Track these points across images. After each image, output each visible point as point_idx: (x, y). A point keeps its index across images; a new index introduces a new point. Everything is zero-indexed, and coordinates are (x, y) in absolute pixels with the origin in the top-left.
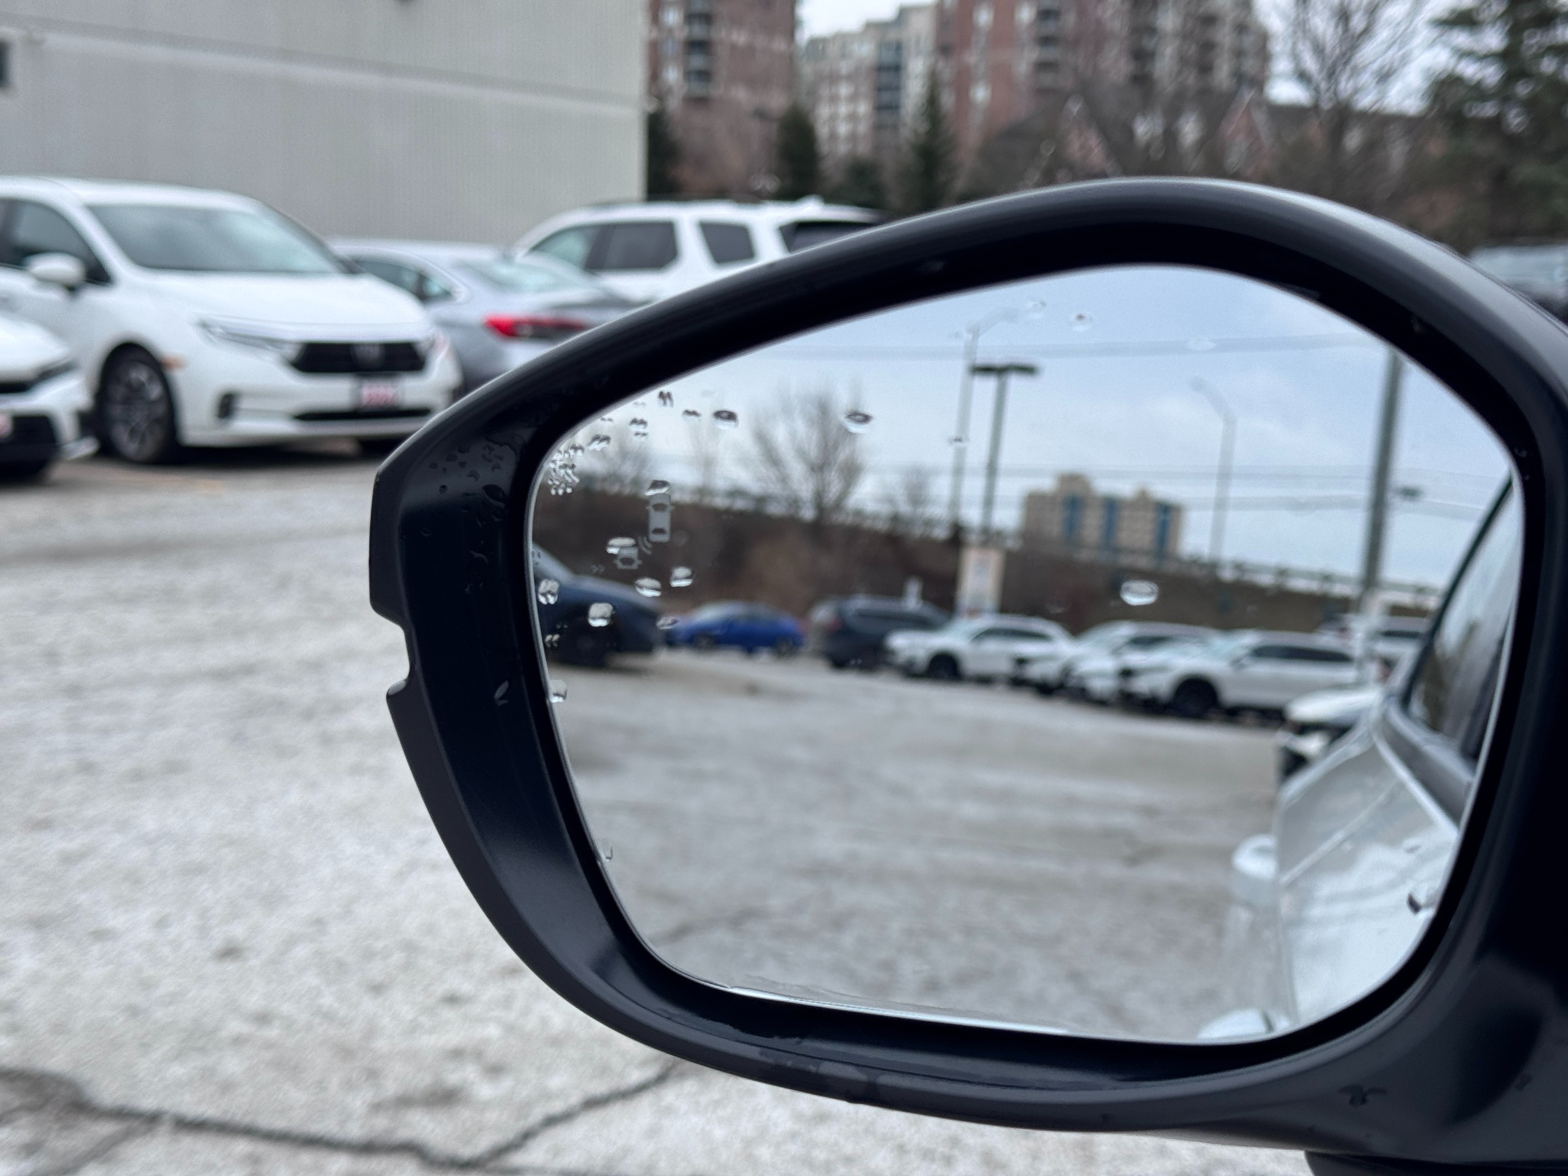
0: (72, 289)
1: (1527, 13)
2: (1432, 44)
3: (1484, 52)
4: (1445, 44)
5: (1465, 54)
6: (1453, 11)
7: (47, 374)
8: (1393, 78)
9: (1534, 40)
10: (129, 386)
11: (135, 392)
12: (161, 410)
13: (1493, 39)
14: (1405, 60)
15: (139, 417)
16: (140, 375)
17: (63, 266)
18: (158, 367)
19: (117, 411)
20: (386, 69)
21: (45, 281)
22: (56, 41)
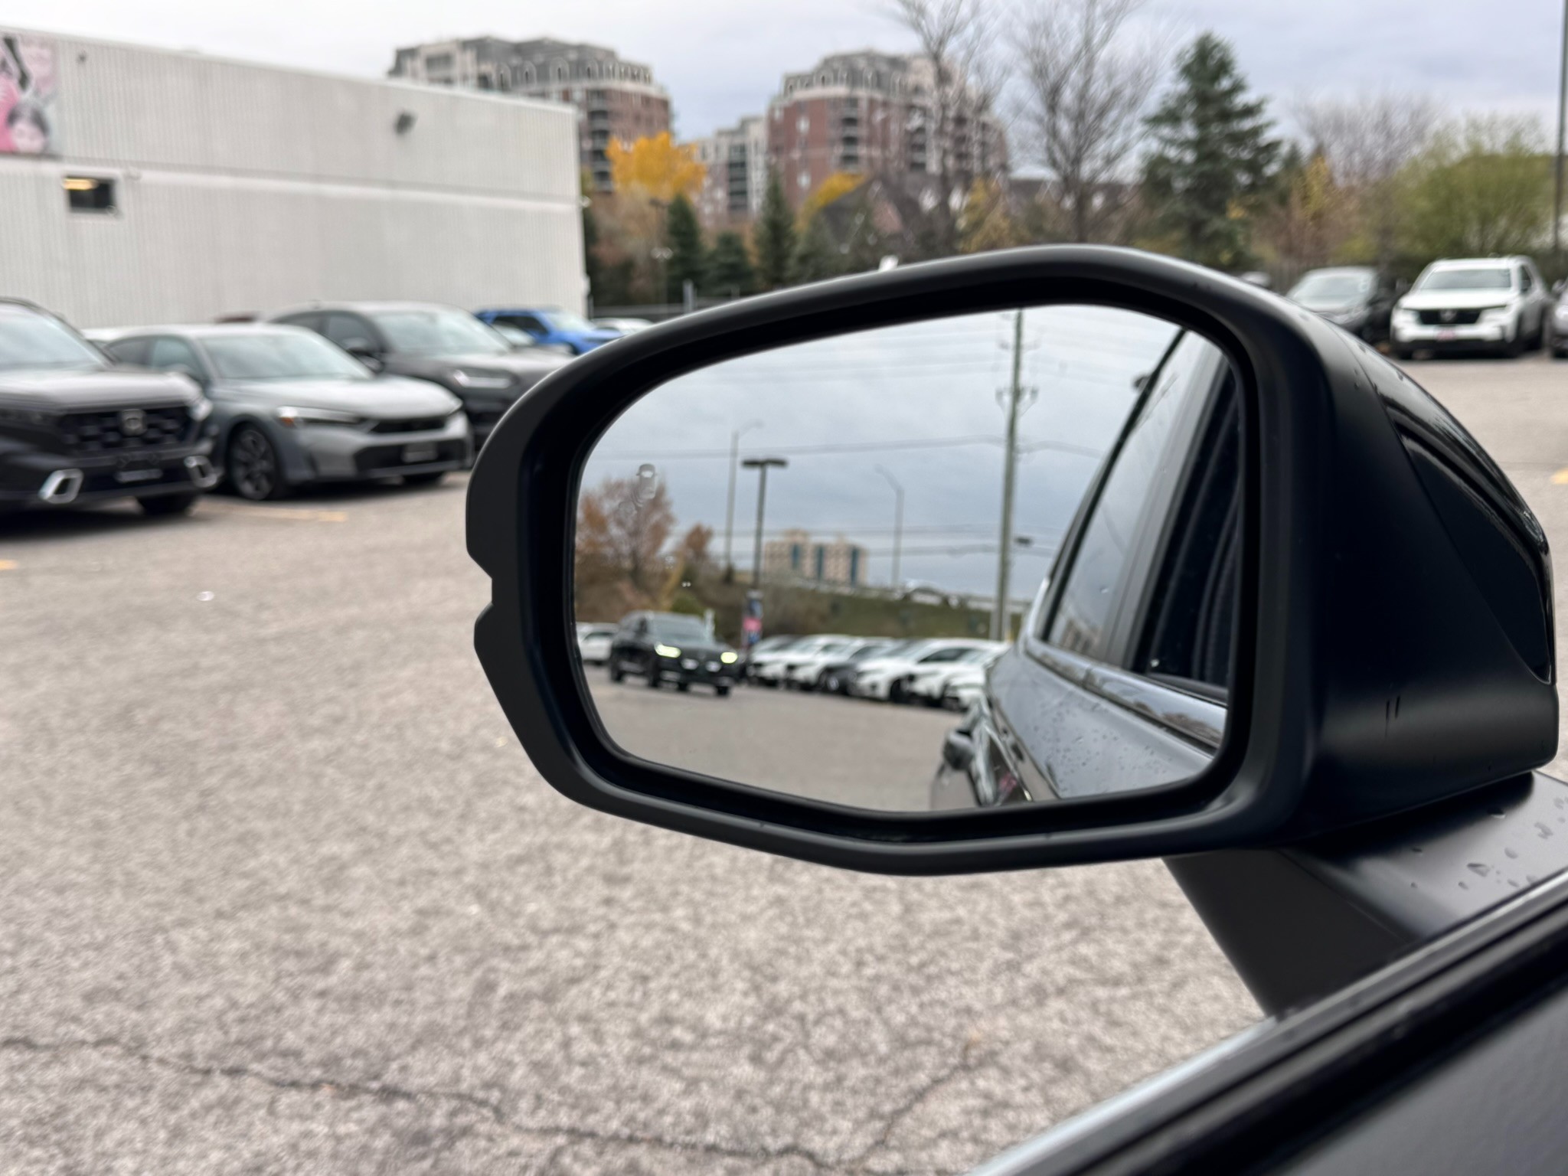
1: (1211, 112)
2: (1145, 136)
3: (1183, 139)
4: (1155, 135)
5: (1169, 142)
6: (1162, 112)
8: (1118, 160)
9: (1215, 129)
13: (1189, 131)
14: (1125, 148)
20: (392, 184)
22: (148, 176)
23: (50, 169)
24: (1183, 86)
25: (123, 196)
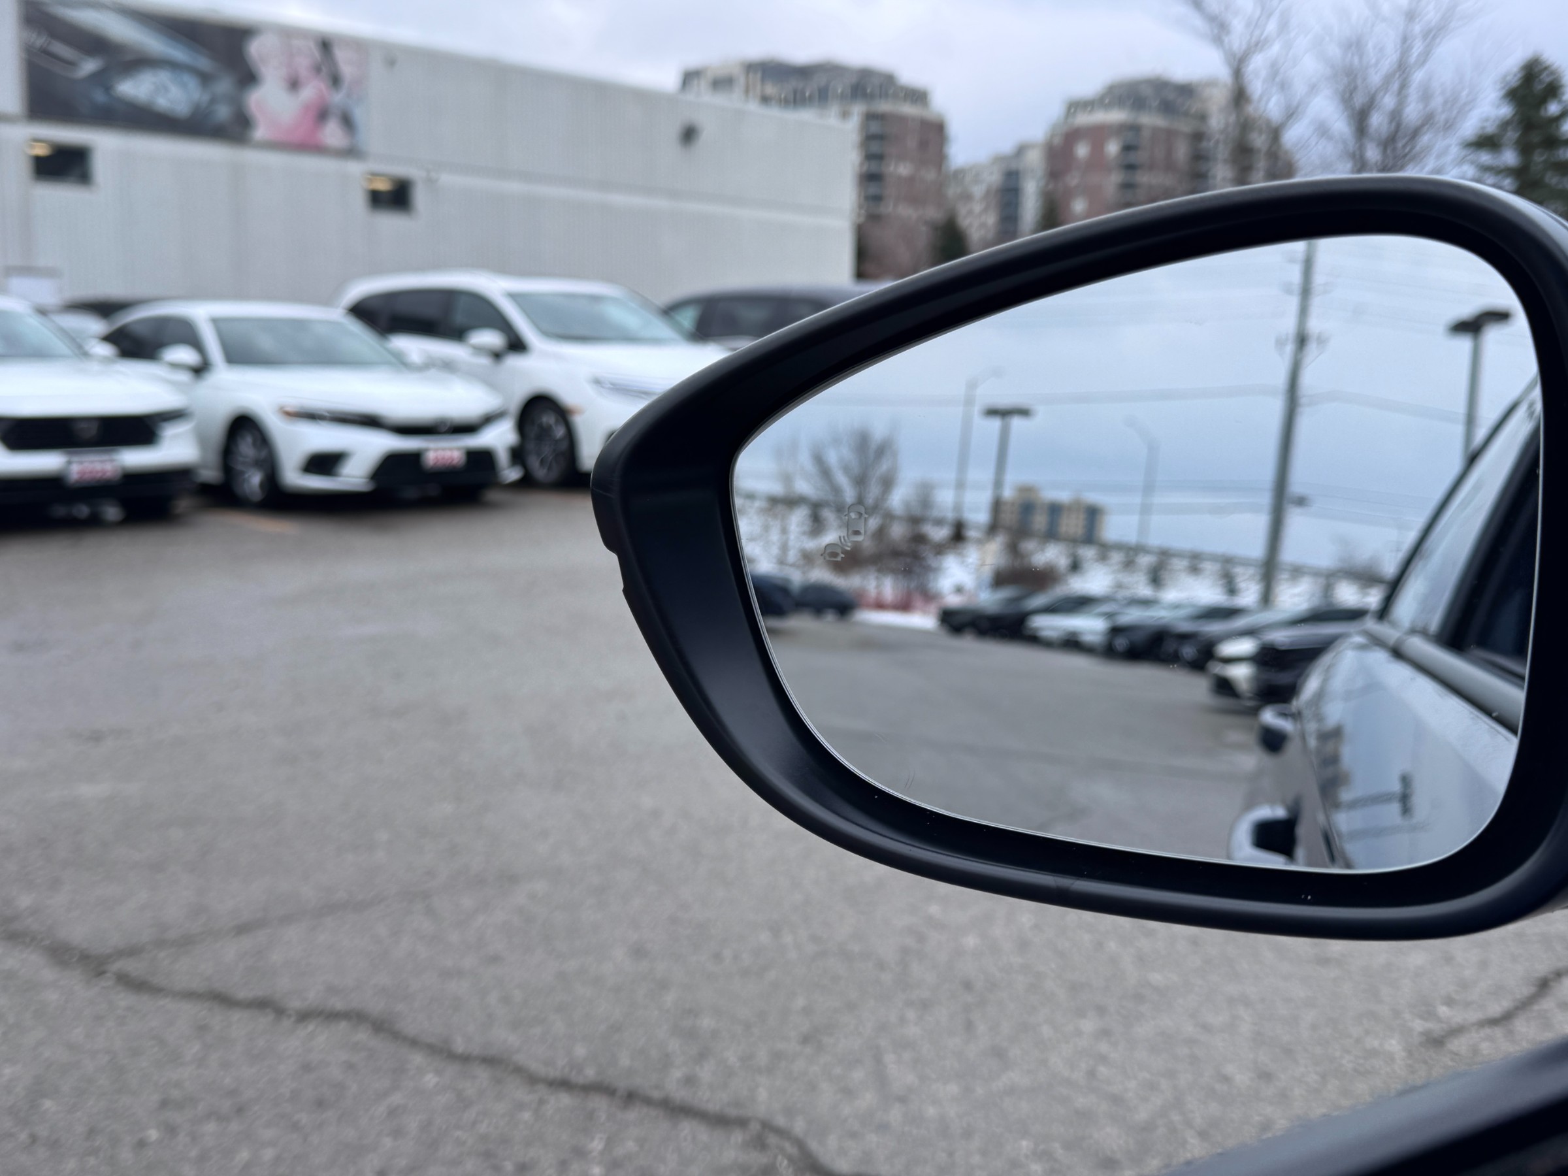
0: (497, 356)
1: (1536, 137)
2: (1461, 161)
3: (1502, 167)
4: (1472, 163)
5: (1486, 169)
6: (1481, 136)
7: (488, 419)
9: (1539, 157)
10: (541, 426)
11: (545, 432)
12: (564, 446)
13: (1510, 157)
15: (547, 450)
16: (548, 419)
17: (490, 338)
18: (562, 413)
19: (531, 446)
21: (479, 350)
22: (446, 179)
23: (355, 168)
24: (1506, 111)
25: (420, 197)
